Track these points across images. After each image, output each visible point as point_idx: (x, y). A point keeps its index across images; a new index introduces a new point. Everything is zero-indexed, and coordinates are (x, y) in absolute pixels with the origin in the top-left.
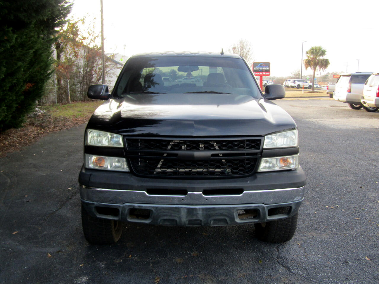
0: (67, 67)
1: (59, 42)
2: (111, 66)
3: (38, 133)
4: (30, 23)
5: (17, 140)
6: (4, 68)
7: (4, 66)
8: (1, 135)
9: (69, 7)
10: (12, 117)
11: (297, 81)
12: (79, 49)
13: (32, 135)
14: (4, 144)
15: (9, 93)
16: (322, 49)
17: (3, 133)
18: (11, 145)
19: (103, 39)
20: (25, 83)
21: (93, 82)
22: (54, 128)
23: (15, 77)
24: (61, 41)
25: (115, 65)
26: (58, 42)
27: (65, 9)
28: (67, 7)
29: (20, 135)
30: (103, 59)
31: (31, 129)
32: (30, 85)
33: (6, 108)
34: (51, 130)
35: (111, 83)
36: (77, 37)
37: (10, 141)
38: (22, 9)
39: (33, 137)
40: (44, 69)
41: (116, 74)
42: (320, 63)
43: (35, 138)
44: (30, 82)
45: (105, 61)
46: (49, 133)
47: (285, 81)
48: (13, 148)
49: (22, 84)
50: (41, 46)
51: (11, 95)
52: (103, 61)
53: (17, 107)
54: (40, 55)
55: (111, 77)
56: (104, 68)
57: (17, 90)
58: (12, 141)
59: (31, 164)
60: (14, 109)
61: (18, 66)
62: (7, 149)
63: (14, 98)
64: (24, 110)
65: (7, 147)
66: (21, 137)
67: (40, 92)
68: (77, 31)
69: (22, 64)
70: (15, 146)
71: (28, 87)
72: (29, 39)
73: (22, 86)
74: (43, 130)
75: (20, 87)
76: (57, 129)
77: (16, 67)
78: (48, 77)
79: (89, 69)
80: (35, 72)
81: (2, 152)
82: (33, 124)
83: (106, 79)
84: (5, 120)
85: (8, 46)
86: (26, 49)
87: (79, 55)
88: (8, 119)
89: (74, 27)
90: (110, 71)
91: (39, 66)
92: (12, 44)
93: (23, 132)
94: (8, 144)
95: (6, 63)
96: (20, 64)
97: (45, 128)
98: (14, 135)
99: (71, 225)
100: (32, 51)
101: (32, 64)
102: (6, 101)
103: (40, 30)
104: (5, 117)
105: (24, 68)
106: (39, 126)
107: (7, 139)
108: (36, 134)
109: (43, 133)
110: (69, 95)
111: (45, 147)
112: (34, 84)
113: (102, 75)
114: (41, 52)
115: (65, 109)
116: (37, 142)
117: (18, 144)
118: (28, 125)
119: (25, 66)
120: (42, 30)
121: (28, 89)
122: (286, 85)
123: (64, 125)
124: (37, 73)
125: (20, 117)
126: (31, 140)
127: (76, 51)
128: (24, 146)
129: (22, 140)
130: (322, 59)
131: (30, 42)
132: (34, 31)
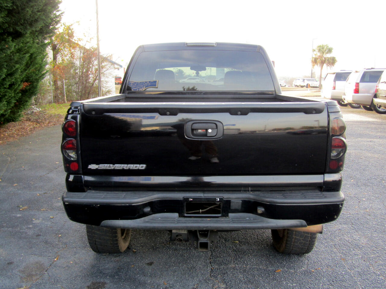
0: (63, 68)
1: (56, 44)
2: (107, 66)
3: (34, 128)
4: (26, 33)
5: (16, 133)
6: (6, 69)
7: (5, 68)
8: (2, 129)
9: (61, 15)
10: (11, 112)
11: (307, 79)
12: (75, 50)
13: (29, 128)
14: (4, 135)
15: (9, 90)
16: (329, 47)
17: (3, 127)
18: (10, 136)
19: (98, 41)
20: (22, 83)
21: (89, 82)
22: (49, 123)
23: (14, 77)
24: (57, 42)
25: (111, 66)
26: (54, 43)
27: (57, 17)
28: (59, 16)
29: (18, 129)
30: (99, 59)
31: (28, 124)
32: (26, 84)
33: (6, 103)
34: (46, 125)
35: (108, 83)
36: (72, 39)
37: (9, 133)
38: (19, 24)
39: (29, 130)
40: (39, 70)
41: (112, 75)
42: (327, 61)
43: (31, 131)
44: (26, 81)
45: (100, 62)
46: (44, 127)
47: (295, 80)
48: (12, 138)
49: (19, 83)
50: (36, 50)
51: (10, 92)
52: (99, 62)
53: (15, 102)
54: (35, 58)
55: (108, 78)
56: (99, 68)
57: (16, 88)
58: (11, 133)
59: (27, 148)
60: (12, 105)
61: (16, 68)
62: (6, 139)
63: (13, 95)
64: (22, 106)
65: (7, 137)
66: (19, 130)
67: (35, 90)
68: (72, 33)
69: (20, 66)
70: (14, 137)
71: (25, 86)
72: (25, 45)
73: (19, 85)
74: (38, 125)
75: (18, 86)
76: (51, 124)
77: (15, 69)
78: (42, 77)
79: (86, 70)
80: (31, 73)
81: (3, 141)
82: (30, 119)
83: (102, 79)
84: (5, 114)
85: (9, 52)
86: (22, 53)
87: (75, 56)
88: (7, 114)
89: (70, 29)
90: (106, 71)
91: (34, 67)
92: (11, 51)
93: (21, 126)
94: (8, 135)
95: (7, 66)
96: (17, 66)
97: (41, 123)
98: (13, 129)
99: (55, 181)
100: (27, 55)
101: (28, 66)
102: (6, 97)
103: (35, 36)
104: (5, 111)
105: (21, 70)
106: (35, 121)
107: (7, 131)
108: (32, 128)
109: (38, 127)
110: (65, 95)
111: (39, 138)
112: (30, 83)
113: (98, 75)
114: (36, 55)
115: (60, 108)
116: (33, 134)
117: (16, 135)
118: (25, 121)
119: (22, 68)
120: (37, 36)
121: (24, 88)
122: (295, 85)
123: (58, 121)
124: (32, 74)
125: (18, 112)
126: (27, 133)
127: (72, 52)
128: (21, 137)
129: (19, 132)
130: (329, 57)
131: (26, 48)
132: (30, 38)
